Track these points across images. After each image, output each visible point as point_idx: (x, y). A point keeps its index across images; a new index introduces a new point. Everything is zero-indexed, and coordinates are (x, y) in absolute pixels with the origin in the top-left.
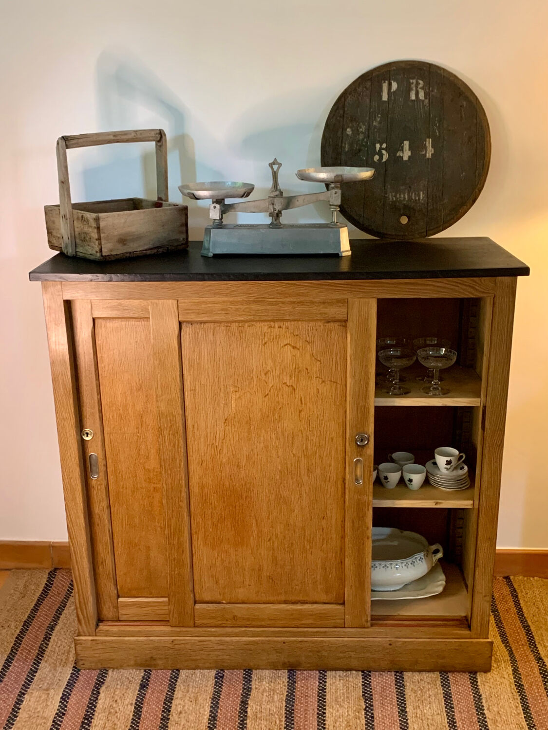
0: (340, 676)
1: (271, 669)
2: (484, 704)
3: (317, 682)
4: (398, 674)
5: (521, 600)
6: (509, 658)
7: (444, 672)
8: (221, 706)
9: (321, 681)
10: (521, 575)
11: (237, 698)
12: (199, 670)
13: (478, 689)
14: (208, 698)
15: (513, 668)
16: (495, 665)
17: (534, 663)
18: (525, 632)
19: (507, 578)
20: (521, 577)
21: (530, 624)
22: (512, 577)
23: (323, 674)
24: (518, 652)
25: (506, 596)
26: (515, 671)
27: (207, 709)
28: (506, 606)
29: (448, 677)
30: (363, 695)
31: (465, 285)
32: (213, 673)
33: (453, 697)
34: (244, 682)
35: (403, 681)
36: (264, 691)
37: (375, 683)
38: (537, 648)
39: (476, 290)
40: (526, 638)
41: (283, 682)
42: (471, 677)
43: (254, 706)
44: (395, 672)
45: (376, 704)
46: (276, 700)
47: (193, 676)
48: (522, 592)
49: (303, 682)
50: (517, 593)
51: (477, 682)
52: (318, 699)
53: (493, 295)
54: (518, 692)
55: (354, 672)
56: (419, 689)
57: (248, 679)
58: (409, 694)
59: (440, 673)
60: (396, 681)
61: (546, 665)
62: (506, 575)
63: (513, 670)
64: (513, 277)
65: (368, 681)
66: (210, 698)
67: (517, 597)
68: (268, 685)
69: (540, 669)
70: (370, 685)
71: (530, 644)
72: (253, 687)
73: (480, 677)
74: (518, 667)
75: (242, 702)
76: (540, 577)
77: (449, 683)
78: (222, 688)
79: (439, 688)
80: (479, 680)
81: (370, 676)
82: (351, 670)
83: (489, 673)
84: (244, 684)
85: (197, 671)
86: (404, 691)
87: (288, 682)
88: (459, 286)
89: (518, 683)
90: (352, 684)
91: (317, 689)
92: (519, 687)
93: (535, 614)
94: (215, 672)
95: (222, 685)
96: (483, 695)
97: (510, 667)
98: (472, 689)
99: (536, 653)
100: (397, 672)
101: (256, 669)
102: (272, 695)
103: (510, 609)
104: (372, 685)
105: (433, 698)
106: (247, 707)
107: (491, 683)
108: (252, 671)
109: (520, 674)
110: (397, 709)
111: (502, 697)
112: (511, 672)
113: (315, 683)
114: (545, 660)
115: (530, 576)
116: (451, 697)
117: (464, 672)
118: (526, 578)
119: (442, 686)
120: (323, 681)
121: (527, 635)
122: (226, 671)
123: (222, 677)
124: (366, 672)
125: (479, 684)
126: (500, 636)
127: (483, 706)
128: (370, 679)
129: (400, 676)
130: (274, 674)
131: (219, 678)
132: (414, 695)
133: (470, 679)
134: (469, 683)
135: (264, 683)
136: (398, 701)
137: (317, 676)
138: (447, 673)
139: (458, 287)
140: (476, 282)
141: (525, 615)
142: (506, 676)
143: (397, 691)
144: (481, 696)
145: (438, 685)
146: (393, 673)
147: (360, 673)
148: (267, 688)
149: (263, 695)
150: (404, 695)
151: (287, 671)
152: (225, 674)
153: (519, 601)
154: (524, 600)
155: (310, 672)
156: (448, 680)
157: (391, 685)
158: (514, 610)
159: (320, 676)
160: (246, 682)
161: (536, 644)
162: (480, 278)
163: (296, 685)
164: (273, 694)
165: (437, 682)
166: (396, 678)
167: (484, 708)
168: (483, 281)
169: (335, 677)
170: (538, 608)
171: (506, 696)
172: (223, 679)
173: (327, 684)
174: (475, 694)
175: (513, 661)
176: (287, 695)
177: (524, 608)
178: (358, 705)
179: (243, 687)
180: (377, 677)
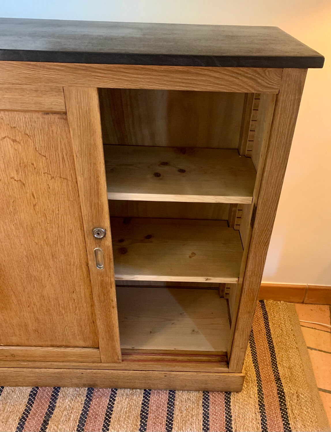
0: (127, 394)
1: (75, 387)
2: (233, 426)
3: (108, 400)
4: (171, 393)
5: (270, 322)
6: (256, 378)
7: (206, 392)
8: (26, 427)
9: (111, 399)
10: (272, 300)
11: (41, 417)
12: (19, 387)
13: (230, 409)
14: (18, 418)
15: (258, 388)
16: (245, 386)
17: (274, 384)
18: (271, 353)
19: (262, 301)
20: (271, 301)
21: (275, 344)
22: (265, 301)
23: (114, 392)
24: (263, 371)
25: (260, 318)
26: (260, 391)
27: (14, 429)
28: (259, 327)
29: (209, 396)
30: (141, 414)
31: (246, 77)
32: (30, 389)
33: (210, 417)
34: (51, 400)
35: (174, 400)
36: (65, 409)
37: (153, 401)
38: (277, 368)
39: (259, 83)
40: (270, 359)
41: (82, 401)
42: (226, 396)
43: (52, 425)
44: (169, 390)
45: (150, 422)
46: (71, 419)
47: (13, 393)
48: (271, 315)
49: (98, 400)
50: (267, 316)
51: (230, 402)
52: (105, 417)
53: (277, 91)
54: (260, 412)
55: (138, 390)
56: (185, 408)
57: (54, 397)
58: (177, 414)
59: (203, 393)
60: (169, 400)
61: (282, 386)
62: (261, 299)
63: (258, 390)
64: (303, 70)
65: (147, 399)
66: (19, 418)
67: (267, 319)
68: (69, 403)
69: (278, 390)
70: (148, 404)
71: (272, 364)
72: (57, 405)
73: (233, 398)
74: (262, 387)
75: (44, 421)
76: (284, 301)
77: (209, 403)
78: (32, 407)
79: (200, 409)
80: (232, 400)
81: (150, 394)
82: (136, 388)
83: (240, 393)
84: (50, 402)
85: (17, 388)
86: (173, 411)
87: (86, 400)
88: (240, 78)
89: (260, 402)
90: (135, 402)
91: (106, 408)
92: (262, 406)
93: (279, 335)
94: (31, 389)
95: (33, 403)
96: (233, 416)
97: (256, 387)
98: (225, 409)
99: (277, 372)
100: (171, 391)
101: (63, 387)
102: (70, 414)
103: (262, 330)
104: (150, 403)
105: (195, 418)
106: (47, 428)
107: (241, 404)
108: (60, 389)
109: (263, 394)
110: (165, 429)
111: (248, 417)
112: (256, 392)
113: (106, 401)
114: (283, 381)
115: (278, 301)
116: (208, 417)
117: (222, 392)
118: (275, 302)
119: (203, 406)
120: (112, 399)
121: (271, 356)
122: (40, 388)
123: (35, 394)
124: (147, 390)
125: (231, 404)
126: (252, 355)
127: (232, 428)
128: (149, 397)
129: (172, 395)
130: (76, 392)
131: (33, 395)
132: (180, 415)
133: (225, 399)
134: (224, 403)
135: (67, 400)
136: (167, 421)
137: (109, 394)
138: (208, 393)
139: (238, 79)
140: (259, 74)
141: (272, 336)
142: (252, 396)
143: (168, 410)
144: (231, 416)
145: (200, 404)
146: (168, 392)
147: (143, 391)
148: (68, 407)
149: (63, 414)
150: (173, 414)
151: (87, 389)
152: (39, 392)
153: (268, 323)
154: (272, 323)
155: (105, 390)
156: (209, 399)
157: (164, 404)
158: (264, 331)
159: (112, 394)
160: (53, 400)
161: (277, 365)
162: (265, 69)
163: (91, 403)
164: (71, 412)
165: (200, 402)
166: (169, 397)
167: (233, 430)
168: (267, 73)
169: (123, 395)
170: (282, 330)
171: (251, 416)
172: (35, 396)
173: (115, 402)
174: (227, 414)
175: (259, 381)
176: (82, 414)
177: (271, 330)
178: (135, 425)
179: (49, 406)
180: (155, 396)
